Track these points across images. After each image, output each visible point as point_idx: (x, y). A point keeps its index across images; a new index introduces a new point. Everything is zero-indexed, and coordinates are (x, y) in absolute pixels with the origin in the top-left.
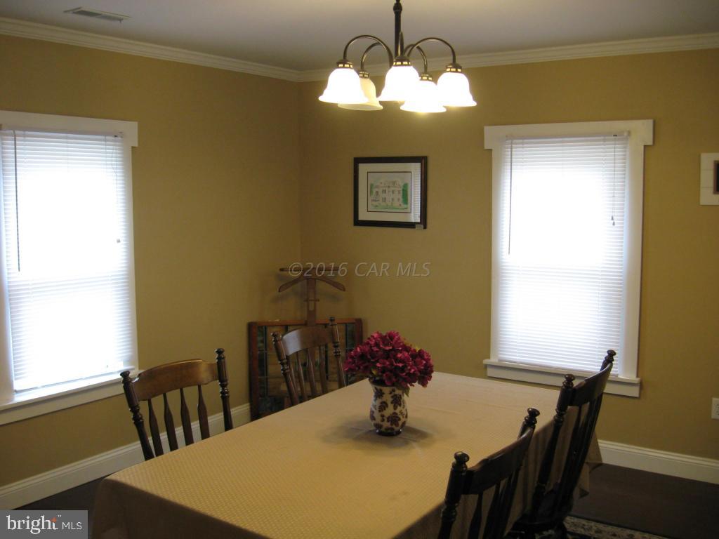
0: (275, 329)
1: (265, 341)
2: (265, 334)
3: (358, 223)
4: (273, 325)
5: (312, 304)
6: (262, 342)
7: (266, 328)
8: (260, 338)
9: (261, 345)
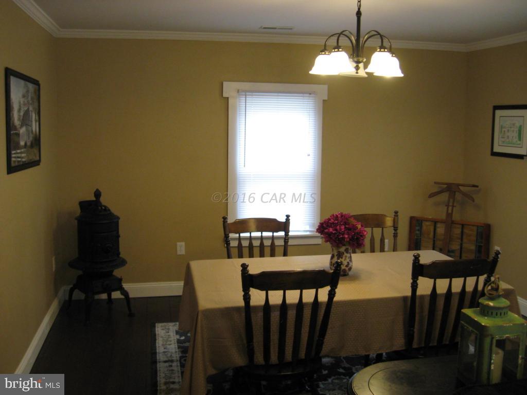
0: (428, 223)
1: (420, 230)
2: (421, 226)
3: (494, 154)
4: (427, 220)
5: (450, 208)
6: (418, 230)
7: (422, 222)
8: (417, 228)
9: (417, 232)
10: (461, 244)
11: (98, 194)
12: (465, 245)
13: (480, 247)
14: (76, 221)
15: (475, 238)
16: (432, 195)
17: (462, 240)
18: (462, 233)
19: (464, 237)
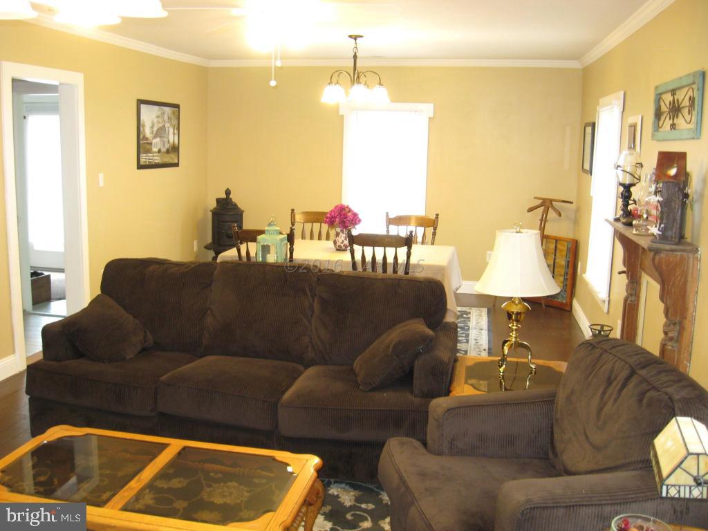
10: (555, 259)
11: (228, 192)
12: (557, 260)
13: (569, 262)
14: (211, 213)
15: (565, 253)
16: (531, 210)
17: (555, 255)
18: (556, 247)
19: (557, 252)
